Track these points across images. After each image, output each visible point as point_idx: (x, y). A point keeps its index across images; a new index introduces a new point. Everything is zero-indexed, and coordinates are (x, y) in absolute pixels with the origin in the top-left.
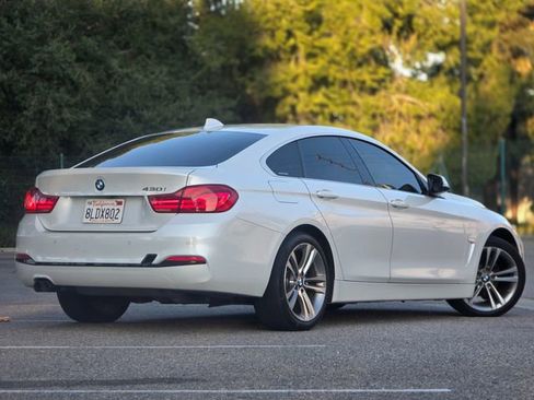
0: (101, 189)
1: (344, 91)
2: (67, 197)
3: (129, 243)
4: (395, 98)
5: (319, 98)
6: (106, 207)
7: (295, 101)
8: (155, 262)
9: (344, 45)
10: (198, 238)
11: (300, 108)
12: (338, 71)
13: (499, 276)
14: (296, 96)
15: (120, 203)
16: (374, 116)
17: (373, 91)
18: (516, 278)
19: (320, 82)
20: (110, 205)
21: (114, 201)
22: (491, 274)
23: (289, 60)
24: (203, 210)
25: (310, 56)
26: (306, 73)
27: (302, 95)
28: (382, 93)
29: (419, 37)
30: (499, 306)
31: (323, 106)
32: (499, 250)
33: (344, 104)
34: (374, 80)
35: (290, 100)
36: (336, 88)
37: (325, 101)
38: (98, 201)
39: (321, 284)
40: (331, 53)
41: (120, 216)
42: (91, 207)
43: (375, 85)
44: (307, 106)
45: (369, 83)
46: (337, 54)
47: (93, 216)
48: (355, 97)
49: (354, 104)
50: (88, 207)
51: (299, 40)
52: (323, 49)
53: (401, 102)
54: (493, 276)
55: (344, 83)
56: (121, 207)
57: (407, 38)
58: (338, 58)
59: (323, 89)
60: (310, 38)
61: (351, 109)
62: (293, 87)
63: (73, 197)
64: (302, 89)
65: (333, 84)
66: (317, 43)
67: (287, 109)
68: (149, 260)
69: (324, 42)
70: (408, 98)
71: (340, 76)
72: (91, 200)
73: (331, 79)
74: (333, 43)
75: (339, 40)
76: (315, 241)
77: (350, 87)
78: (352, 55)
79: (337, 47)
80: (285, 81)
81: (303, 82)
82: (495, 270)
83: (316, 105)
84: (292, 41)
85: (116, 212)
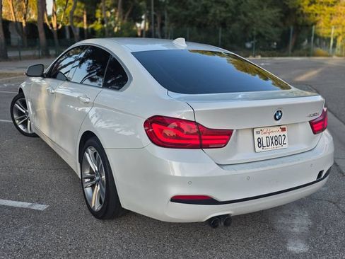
0: (279, 119)
1: (321, 6)
4: (340, 8)
5: (312, 8)
14: (303, 8)
16: (331, 14)
17: (332, 6)
20: (277, 132)
21: (279, 128)
27: (306, 7)
28: (336, 6)
33: (321, 10)
35: (301, 9)
36: (318, 5)
37: (314, 9)
38: (265, 129)
47: (265, 144)
48: (325, 8)
49: (324, 10)
53: (341, 9)
59: (314, 5)
61: (323, 12)
64: (306, 5)
72: (259, 130)
77: (324, 4)
85: (283, 138)
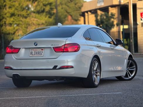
0: (36, 45)
1: (18, 18)
2: (23, 48)
3: (48, 62)
5: (12, 19)
6: (38, 51)
7: (6, 20)
8: (57, 68)
9: (19, 4)
10: (69, 60)
11: (7, 22)
12: (18, 12)
13: (130, 69)
14: (6, 19)
15: (42, 50)
17: (26, 18)
18: (135, 69)
19: (13, 15)
20: (39, 50)
21: (40, 49)
22: (128, 68)
23: (4, 9)
24: (67, 51)
25: (10, 7)
26: (9, 12)
27: (8, 19)
28: (28, 18)
29: (38, 3)
30: (130, 77)
31: (13, 21)
32: (131, 61)
33: (19, 21)
34: (26, 14)
35: (4, 20)
37: (14, 20)
38: (35, 49)
39: (99, 73)
40: (16, 7)
41: (43, 54)
42: (32, 51)
43: (27, 16)
44: (9, 22)
45: (25, 15)
46: (17, 7)
47: (33, 54)
48: (21, 19)
49: (21, 21)
50: (31, 51)
51: (7, 3)
52: (14, 6)
54: (129, 69)
55: (18, 15)
56: (43, 51)
57: (34, 3)
58: (17, 8)
59: (13, 17)
60: (10, 2)
61: (21, 23)
62: (5, 16)
63: (25, 48)
64: (8, 17)
65: (16, 15)
66: (12, 4)
67: (3, 22)
68: (55, 68)
69: (14, 3)
70: (35, 19)
71: (18, 13)
72: (32, 49)
73: (15, 14)
74: (16, 4)
75: (18, 3)
76: (97, 60)
77: (20, 16)
78: (21, 7)
79: (17, 5)
80: (3, 15)
81: (8, 15)
82: (129, 67)
83: (12, 21)
84: (5, 3)
85: (41, 52)
